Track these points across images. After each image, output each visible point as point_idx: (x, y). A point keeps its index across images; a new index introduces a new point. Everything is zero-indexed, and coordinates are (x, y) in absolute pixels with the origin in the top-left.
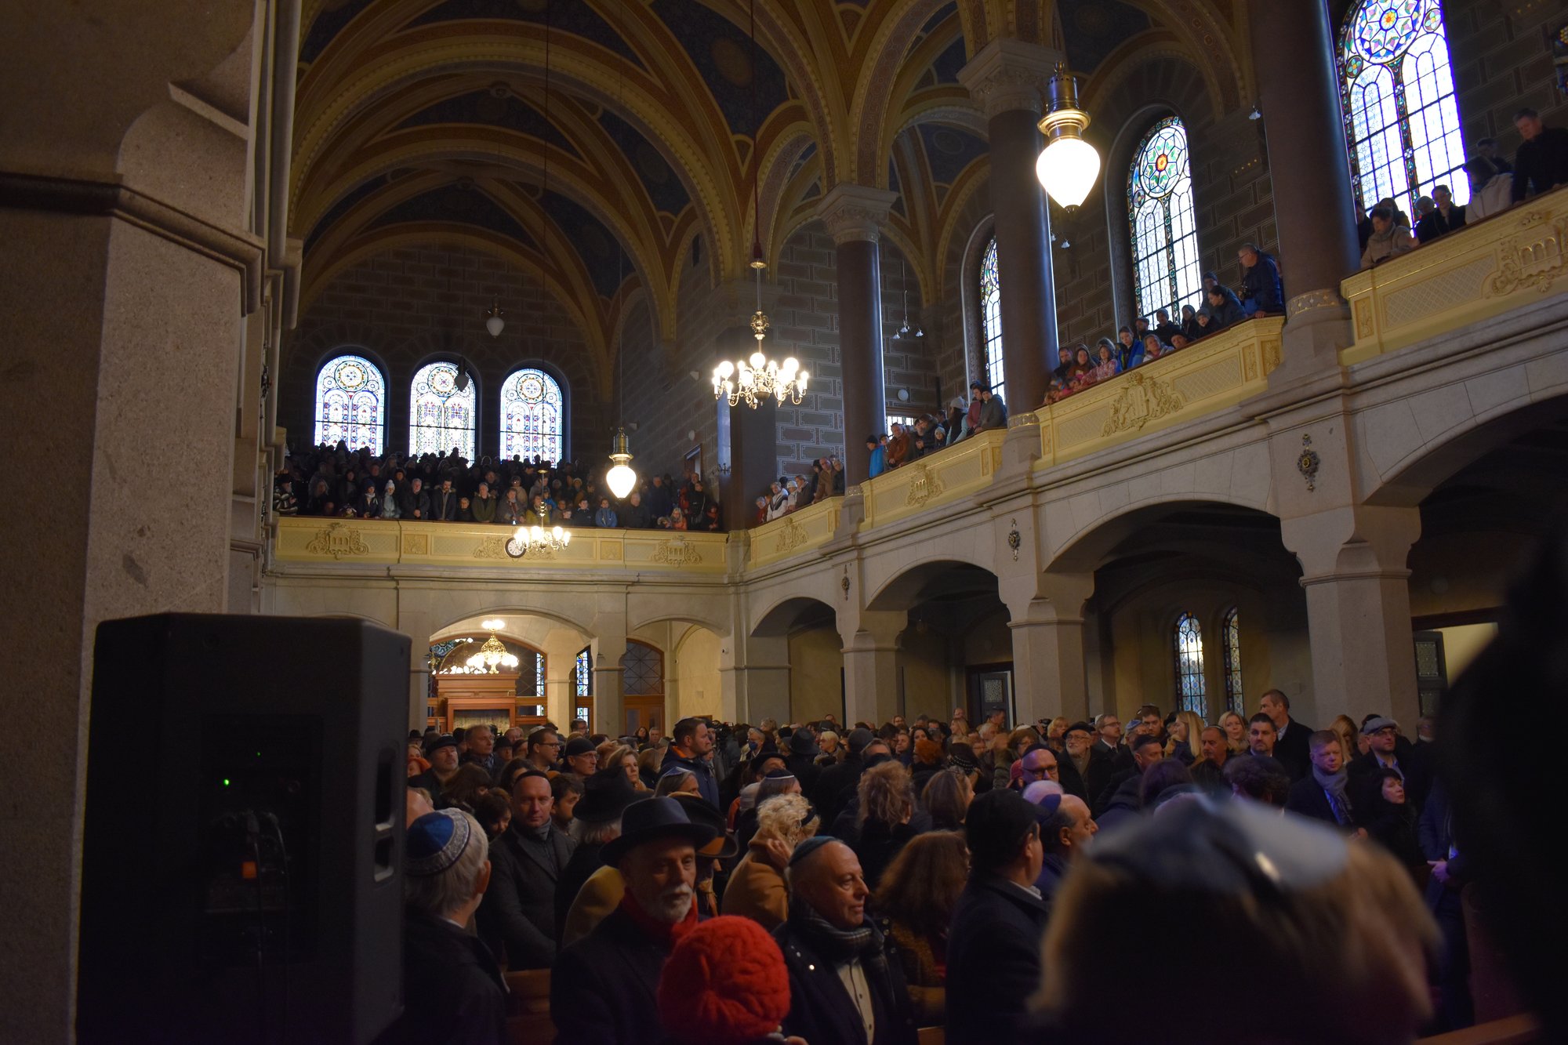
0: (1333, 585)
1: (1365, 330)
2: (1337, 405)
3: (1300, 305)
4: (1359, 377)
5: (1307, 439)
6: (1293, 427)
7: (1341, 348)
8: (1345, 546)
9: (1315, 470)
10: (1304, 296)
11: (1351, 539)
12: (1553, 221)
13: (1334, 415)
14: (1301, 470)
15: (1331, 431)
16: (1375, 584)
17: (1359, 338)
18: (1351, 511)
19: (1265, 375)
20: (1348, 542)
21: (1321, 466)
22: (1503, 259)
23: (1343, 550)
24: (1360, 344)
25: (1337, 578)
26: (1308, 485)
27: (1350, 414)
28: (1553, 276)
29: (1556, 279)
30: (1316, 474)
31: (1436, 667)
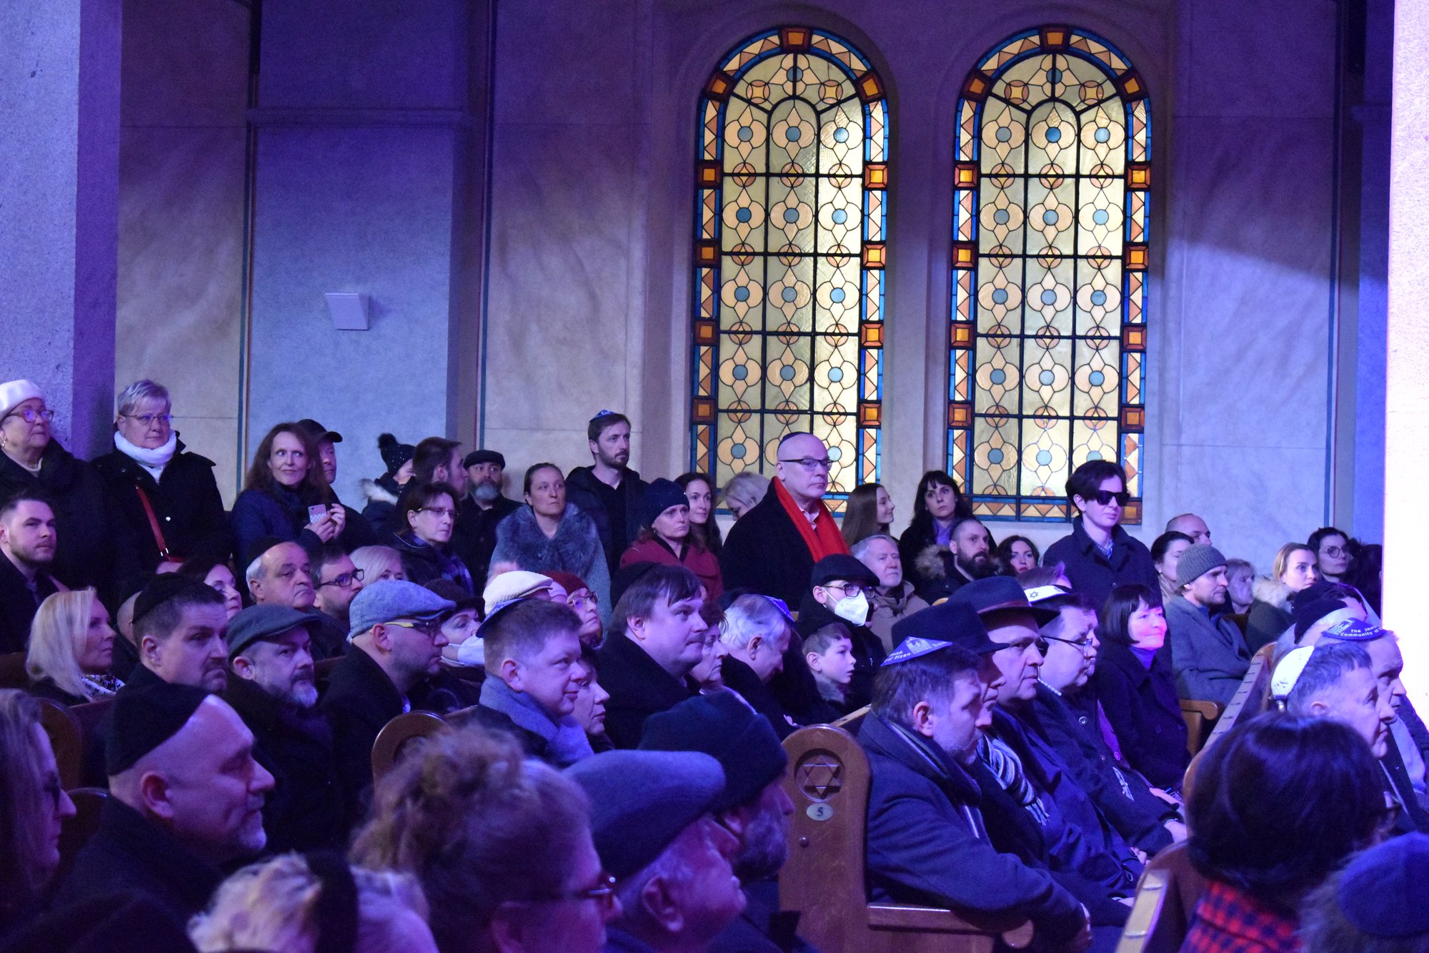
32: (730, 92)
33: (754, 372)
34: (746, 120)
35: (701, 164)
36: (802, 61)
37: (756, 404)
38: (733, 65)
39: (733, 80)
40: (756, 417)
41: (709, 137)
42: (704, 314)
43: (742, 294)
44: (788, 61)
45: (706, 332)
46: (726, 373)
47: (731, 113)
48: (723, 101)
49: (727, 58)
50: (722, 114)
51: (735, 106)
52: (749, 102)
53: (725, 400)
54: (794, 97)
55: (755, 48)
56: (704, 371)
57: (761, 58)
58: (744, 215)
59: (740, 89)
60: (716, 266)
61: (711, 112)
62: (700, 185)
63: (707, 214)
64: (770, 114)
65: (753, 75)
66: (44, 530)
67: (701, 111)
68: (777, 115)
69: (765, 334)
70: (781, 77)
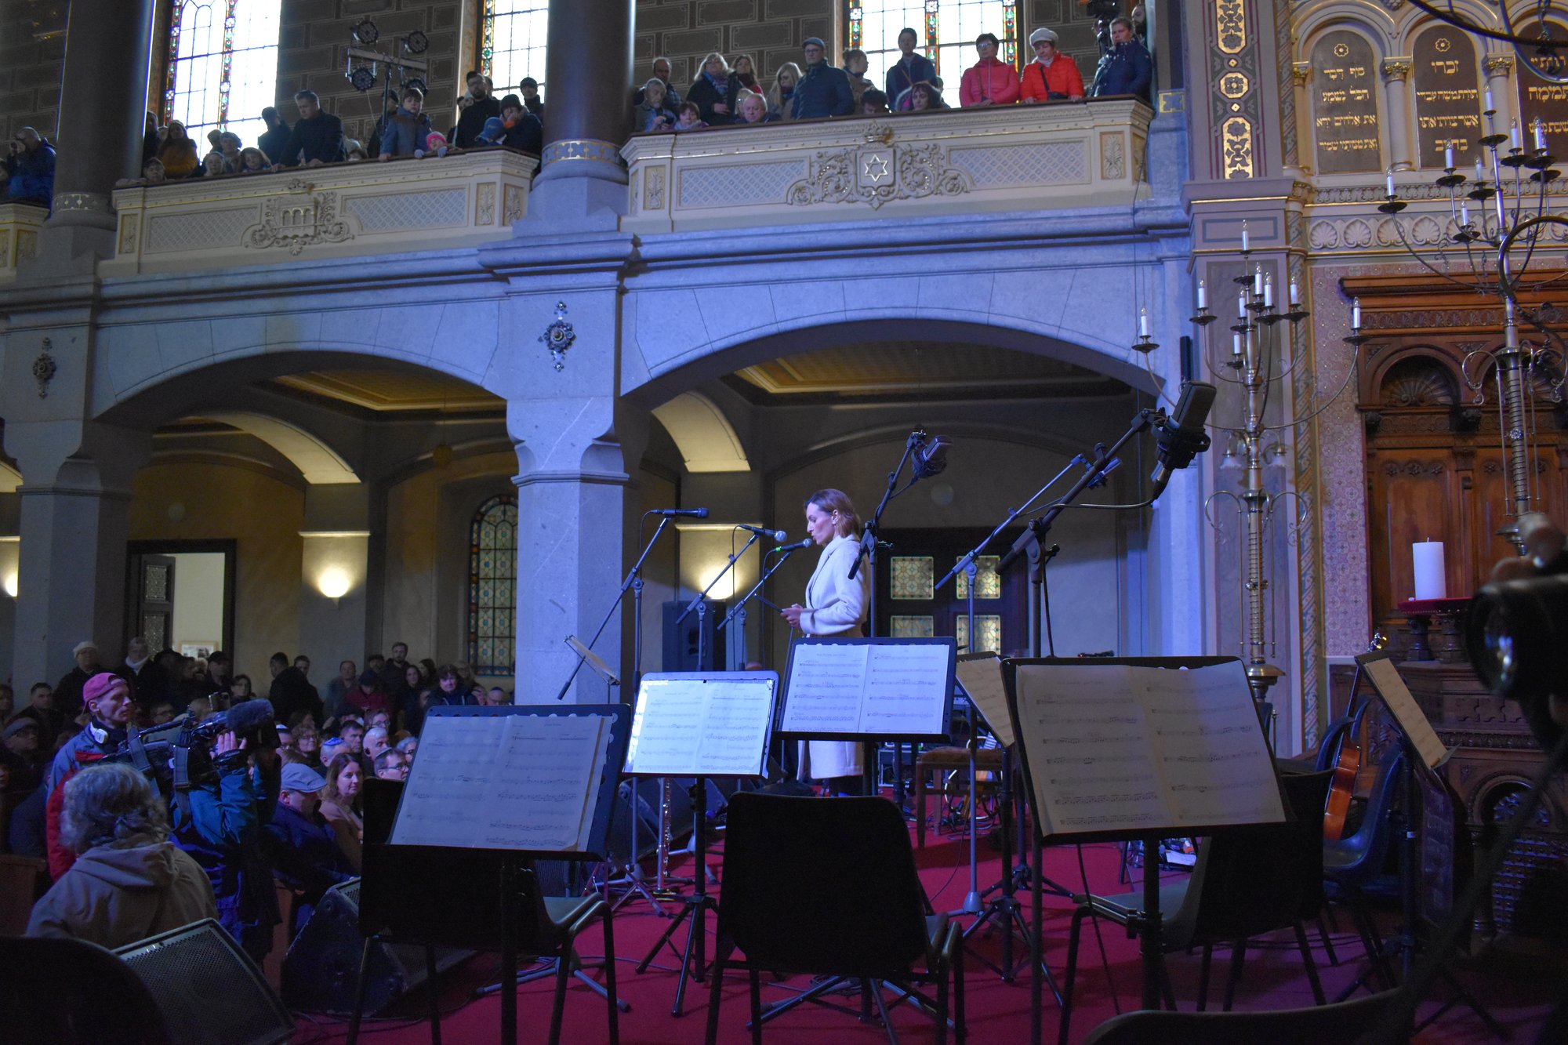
0: (50, 500)
1: (127, 247)
2: (85, 315)
3: (67, 202)
4: (108, 292)
5: (48, 343)
6: (35, 328)
7: (99, 257)
8: (68, 460)
9: (50, 376)
10: (73, 195)
11: (76, 453)
12: (314, 194)
13: (81, 324)
14: (35, 374)
15: (73, 340)
16: (94, 504)
17: (120, 252)
18: (80, 425)
19: (16, 265)
20: (74, 456)
21: (56, 373)
22: (267, 214)
23: (66, 463)
24: (119, 259)
25: (56, 491)
26: (40, 391)
27: (95, 327)
28: (305, 244)
29: (306, 247)
30: (51, 381)
31: (164, 591)
32: (482, 519)
33: (490, 622)
34: (488, 529)
35: (472, 546)
36: (507, 508)
37: (491, 634)
38: (483, 509)
39: (483, 515)
40: (491, 640)
41: (475, 536)
42: (473, 601)
43: (486, 594)
44: (502, 508)
45: (473, 608)
46: (481, 623)
47: (483, 528)
48: (480, 523)
49: (481, 506)
50: (479, 527)
51: (484, 524)
52: (489, 523)
53: (480, 633)
54: (504, 521)
55: (490, 503)
56: (473, 622)
57: (493, 507)
58: (487, 565)
59: (486, 518)
60: (477, 583)
61: (476, 527)
62: (471, 553)
63: (474, 564)
64: (496, 527)
65: (490, 513)
66: (46, 699)
67: (472, 527)
68: (499, 527)
69: (494, 608)
70: (499, 514)
